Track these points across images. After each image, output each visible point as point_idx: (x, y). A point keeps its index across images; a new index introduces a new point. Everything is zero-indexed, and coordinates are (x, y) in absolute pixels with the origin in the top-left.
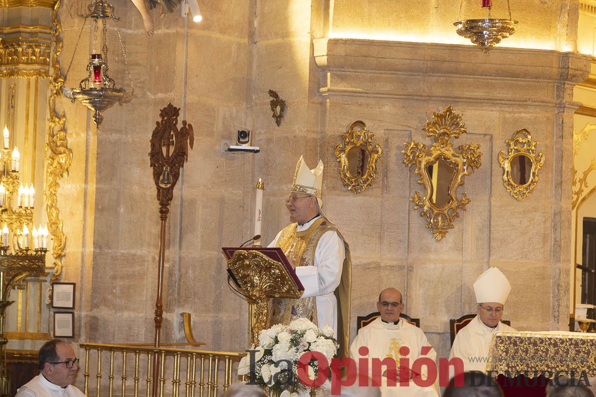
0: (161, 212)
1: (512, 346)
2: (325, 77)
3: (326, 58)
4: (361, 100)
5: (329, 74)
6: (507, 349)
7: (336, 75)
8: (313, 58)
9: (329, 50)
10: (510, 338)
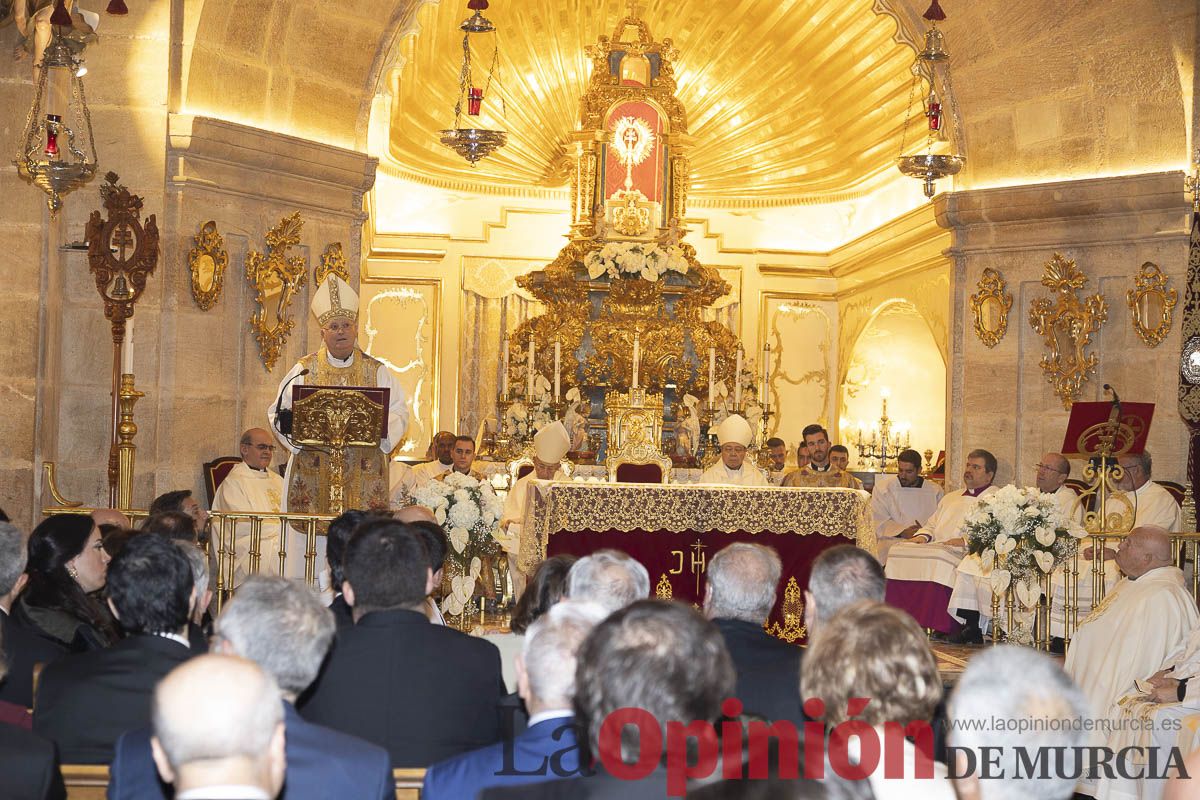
0: (115, 332)
1: (573, 497)
2: (176, 164)
3: (189, 139)
4: (210, 195)
5: (181, 159)
6: (568, 502)
7: (190, 162)
8: (168, 136)
9: (195, 130)
10: (571, 489)
